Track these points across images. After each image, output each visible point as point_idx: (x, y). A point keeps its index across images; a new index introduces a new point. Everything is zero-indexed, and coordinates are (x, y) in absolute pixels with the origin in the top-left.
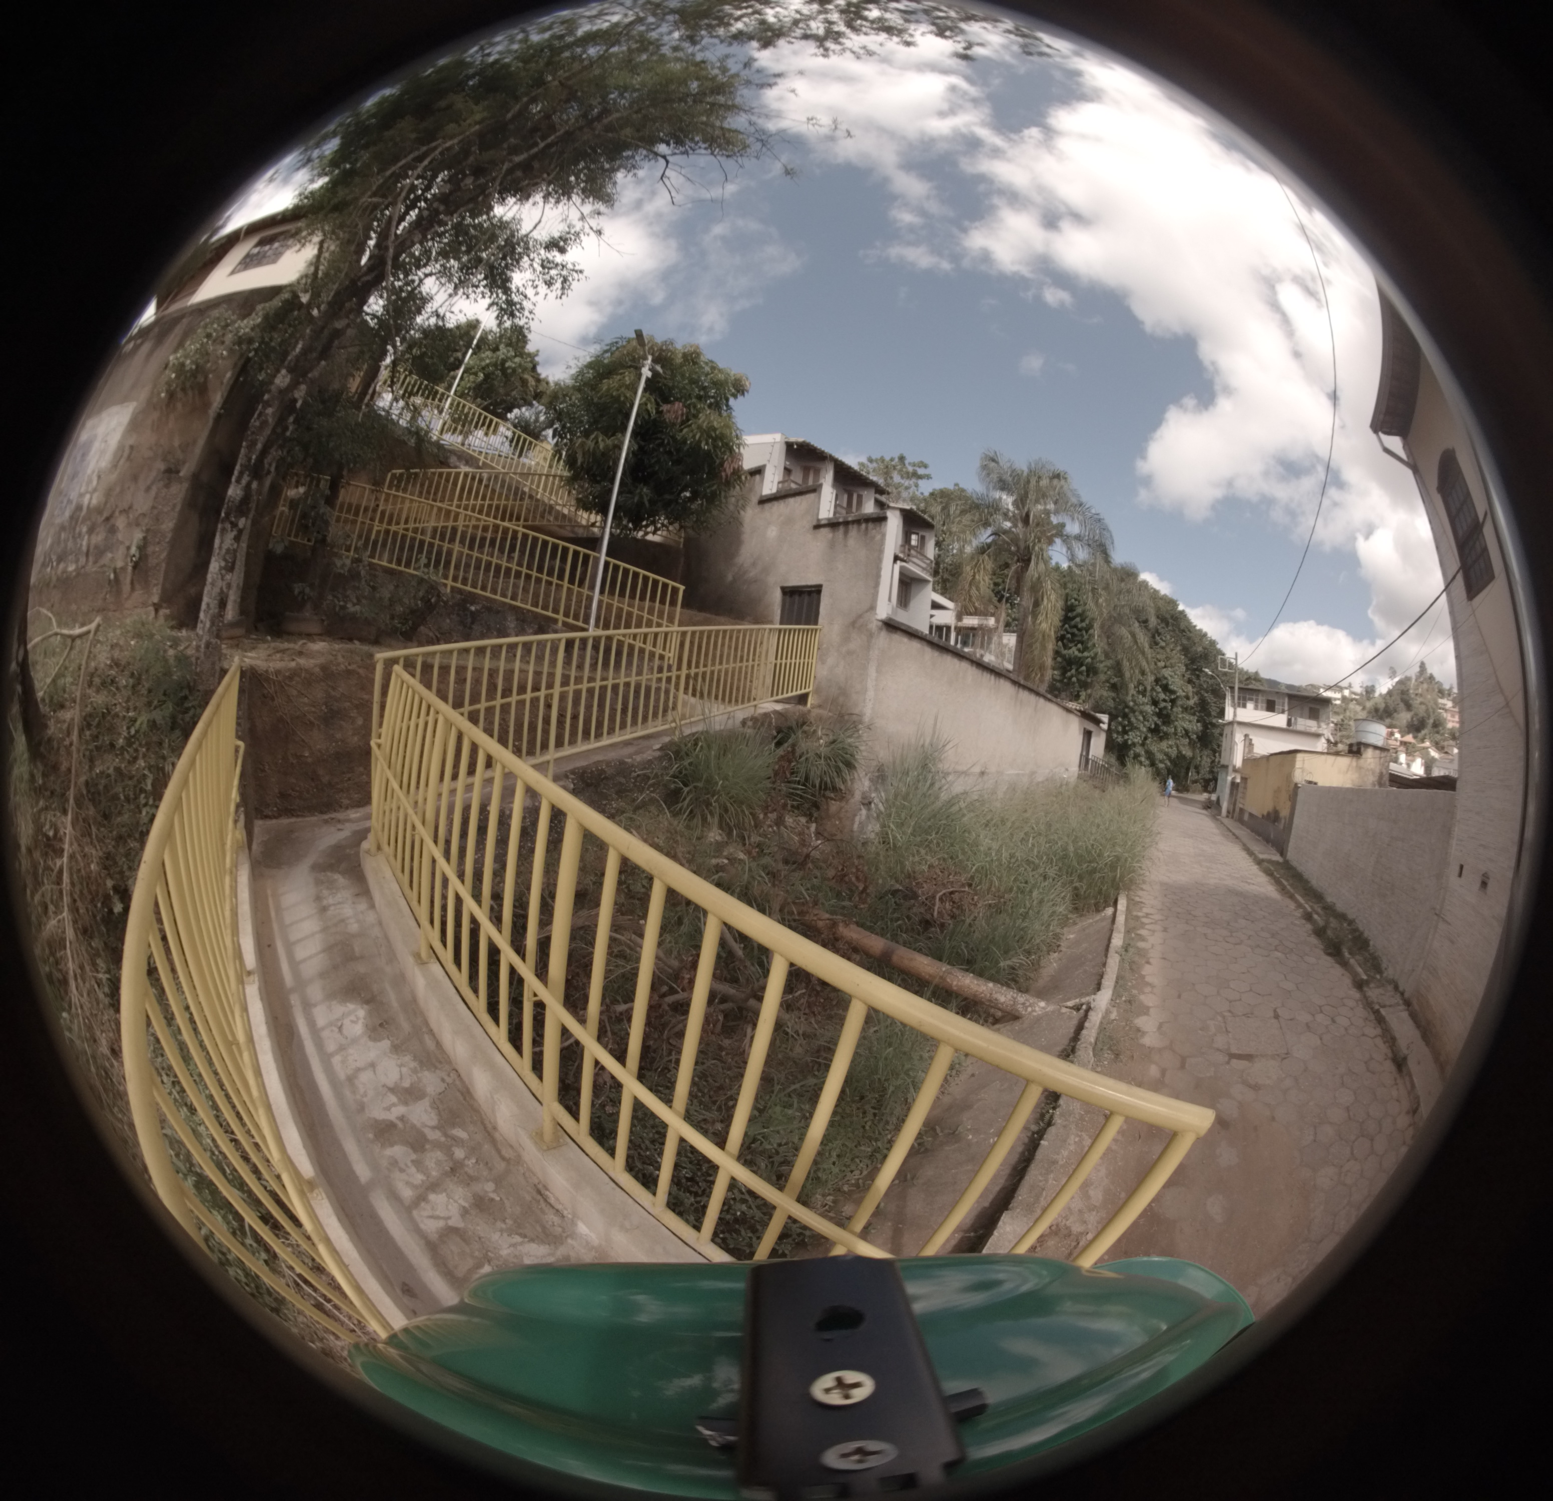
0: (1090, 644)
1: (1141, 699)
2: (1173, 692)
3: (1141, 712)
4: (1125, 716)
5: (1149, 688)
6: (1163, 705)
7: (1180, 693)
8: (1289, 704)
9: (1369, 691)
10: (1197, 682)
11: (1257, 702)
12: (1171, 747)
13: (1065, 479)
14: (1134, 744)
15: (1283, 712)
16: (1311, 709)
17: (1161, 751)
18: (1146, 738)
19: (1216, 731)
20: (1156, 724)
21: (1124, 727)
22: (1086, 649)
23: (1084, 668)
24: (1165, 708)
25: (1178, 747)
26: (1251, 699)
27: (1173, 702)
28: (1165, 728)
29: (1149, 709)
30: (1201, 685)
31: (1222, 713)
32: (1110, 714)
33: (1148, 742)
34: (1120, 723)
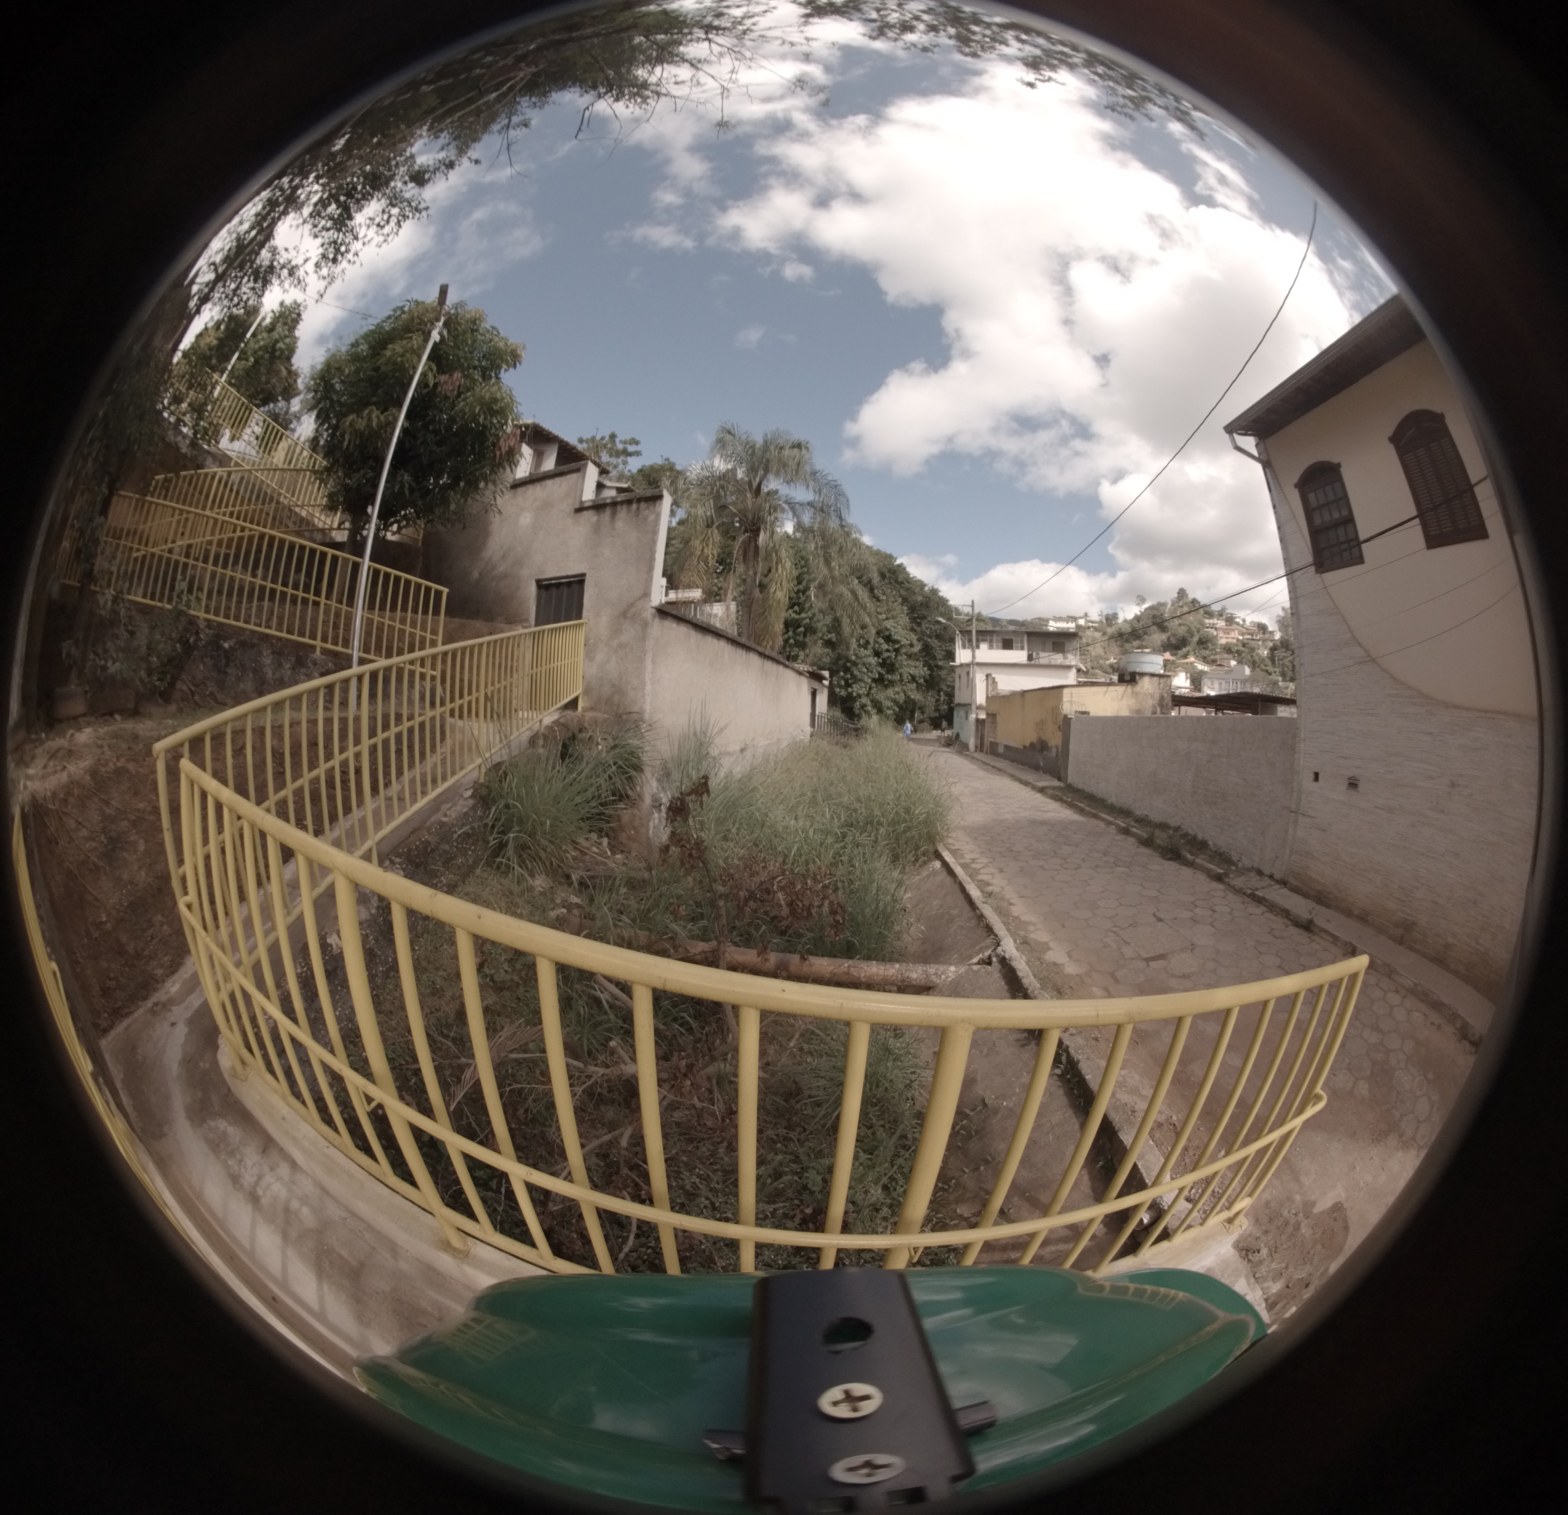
0: (807, 605)
1: (863, 652)
2: (896, 642)
3: (864, 664)
4: (847, 670)
5: (872, 641)
6: (886, 655)
7: (904, 642)
8: (1028, 641)
9: (1110, 619)
10: (918, 629)
11: (991, 642)
12: (898, 693)
13: (807, 448)
14: (859, 696)
15: (1022, 648)
16: (1054, 644)
17: (888, 698)
18: (870, 688)
19: (943, 673)
20: (880, 674)
21: (846, 681)
22: (802, 610)
23: (802, 629)
24: (889, 657)
25: (905, 692)
26: (984, 640)
27: (897, 651)
28: (890, 677)
29: (873, 660)
30: (922, 632)
31: (951, 656)
32: (829, 669)
33: (873, 691)
34: (843, 678)
